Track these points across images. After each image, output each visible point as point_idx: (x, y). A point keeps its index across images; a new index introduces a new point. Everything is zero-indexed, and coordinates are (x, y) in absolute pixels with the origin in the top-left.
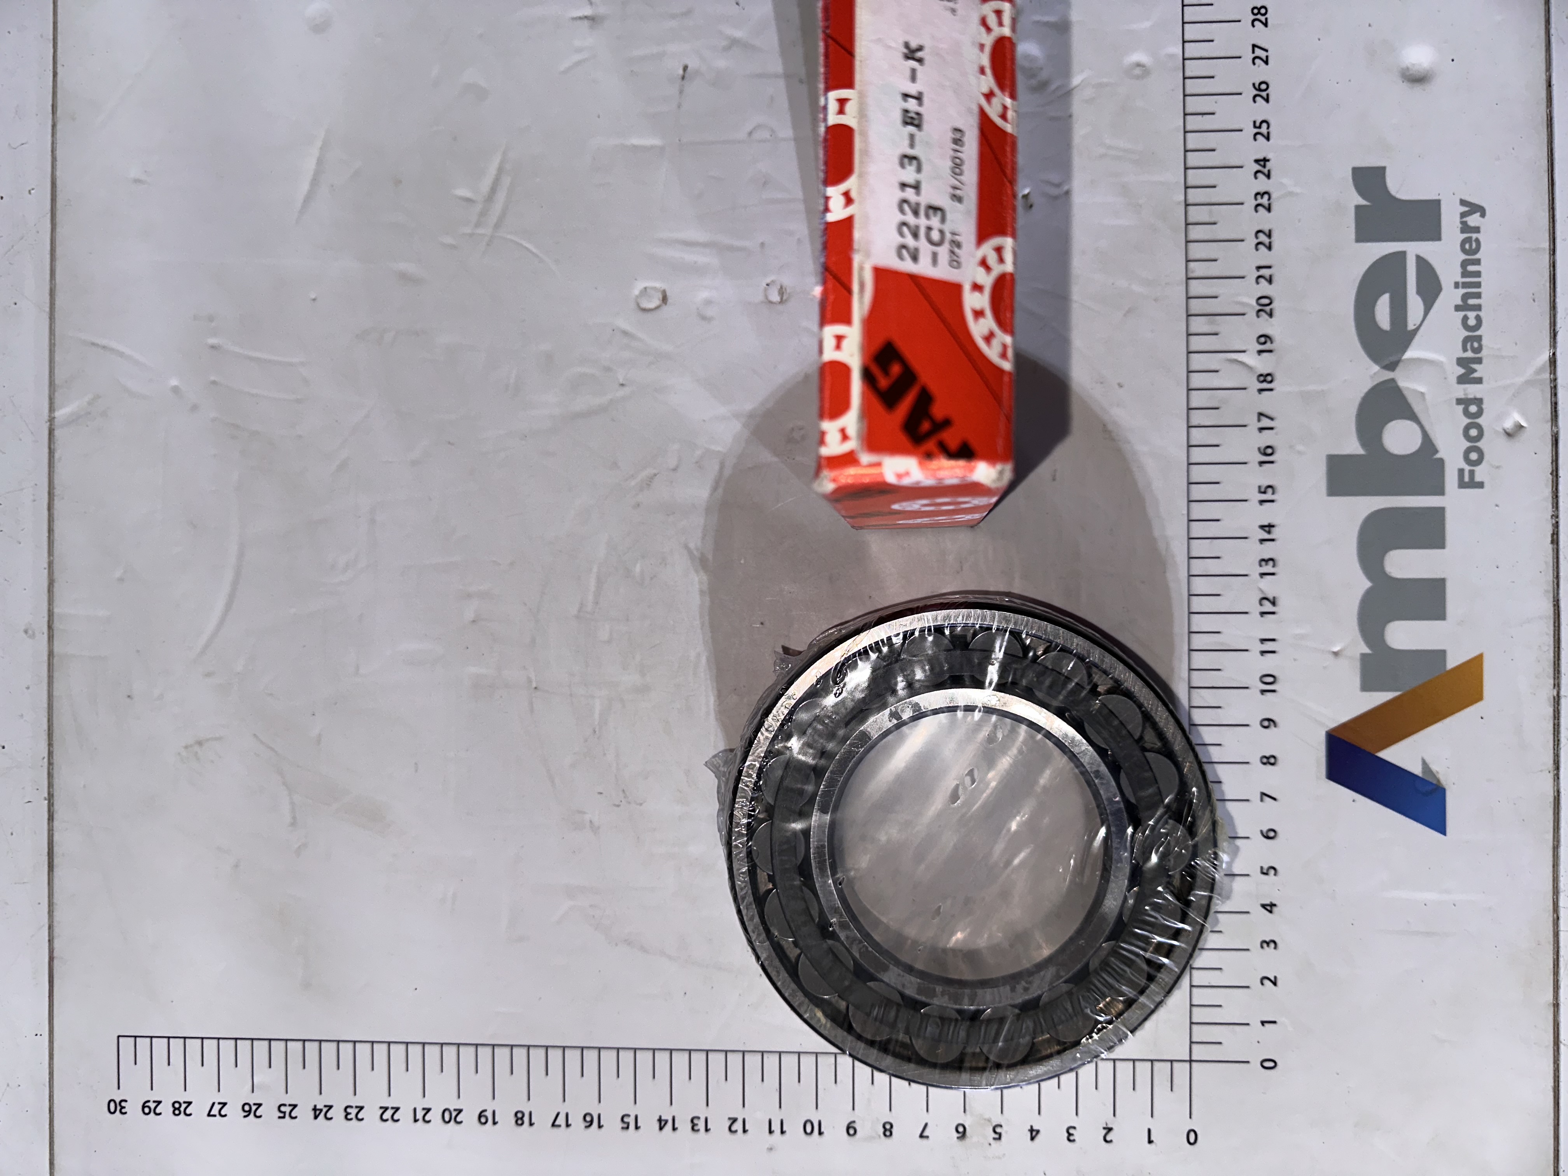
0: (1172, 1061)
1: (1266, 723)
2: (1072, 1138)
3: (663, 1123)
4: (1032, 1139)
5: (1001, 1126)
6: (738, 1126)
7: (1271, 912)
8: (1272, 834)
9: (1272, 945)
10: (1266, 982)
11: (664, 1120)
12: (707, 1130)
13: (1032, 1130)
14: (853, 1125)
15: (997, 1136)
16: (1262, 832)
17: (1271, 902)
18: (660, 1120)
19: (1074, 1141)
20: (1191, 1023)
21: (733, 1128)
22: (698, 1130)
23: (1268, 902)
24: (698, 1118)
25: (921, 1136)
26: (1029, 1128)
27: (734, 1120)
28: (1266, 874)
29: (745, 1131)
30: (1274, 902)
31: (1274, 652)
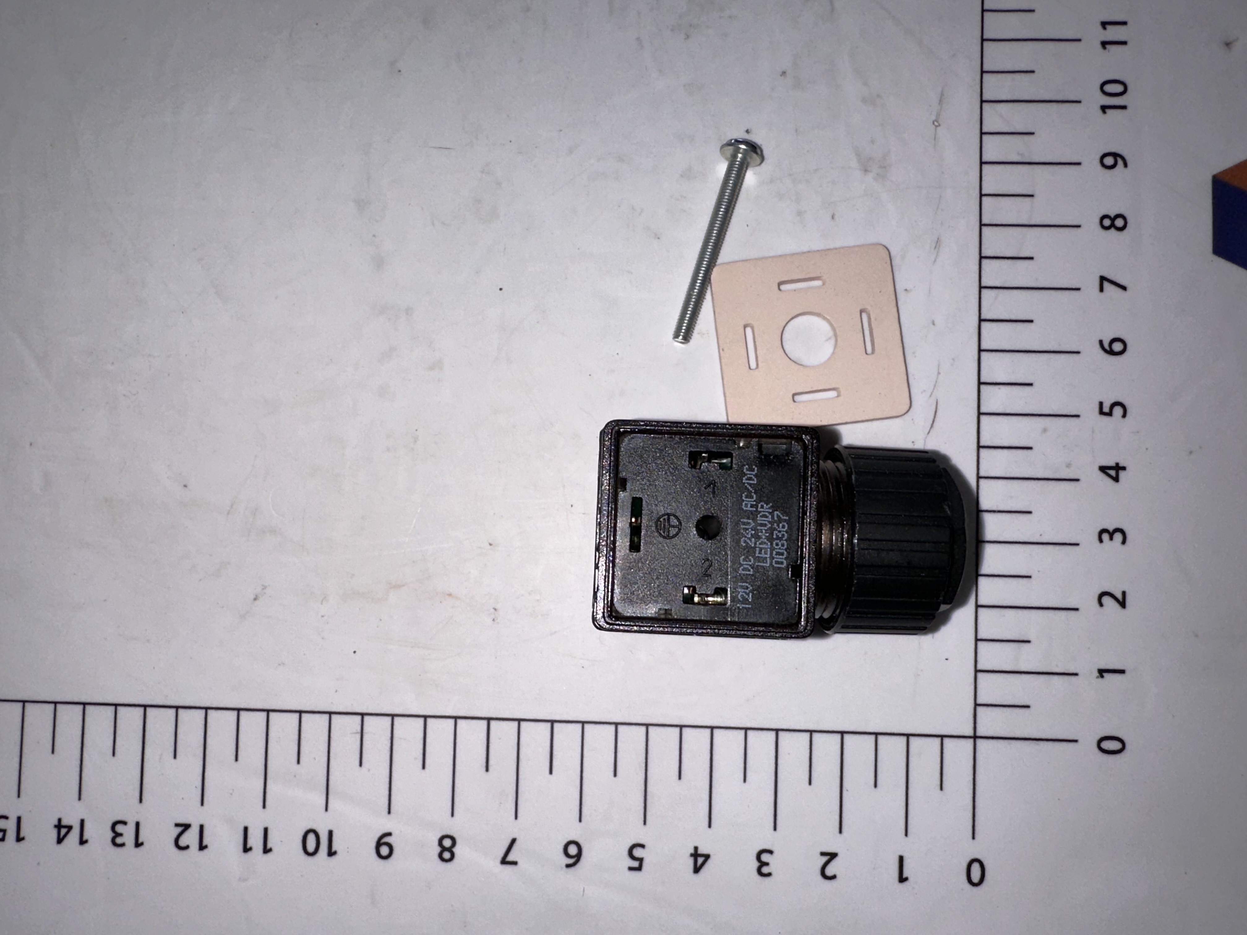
0: (942, 737)
1: (1109, 161)
2: (765, 870)
3: (63, 831)
4: (697, 870)
5: (642, 846)
6: (190, 838)
7: (1116, 479)
8: (1117, 347)
9: (1118, 537)
10: (1106, 600)
11: (65, 827)
12: (138, 844)
13: (695, 855)
14: (386, 840)
15: (636, 864)
16: (1101, 342)
17: (1117, 464)
18: (59, 826)
19: (769, 875)
20: (977, 671)
21: (183, 842)
22: (123, 845)
23: (1112, 463)
24: (124, 823)
25: (504, 861)
26: (692, 851)
27: (186, 827)
28: (1110, 414)
29: (202, 847)
30: (1121, 465)
31: (1124, 43)
